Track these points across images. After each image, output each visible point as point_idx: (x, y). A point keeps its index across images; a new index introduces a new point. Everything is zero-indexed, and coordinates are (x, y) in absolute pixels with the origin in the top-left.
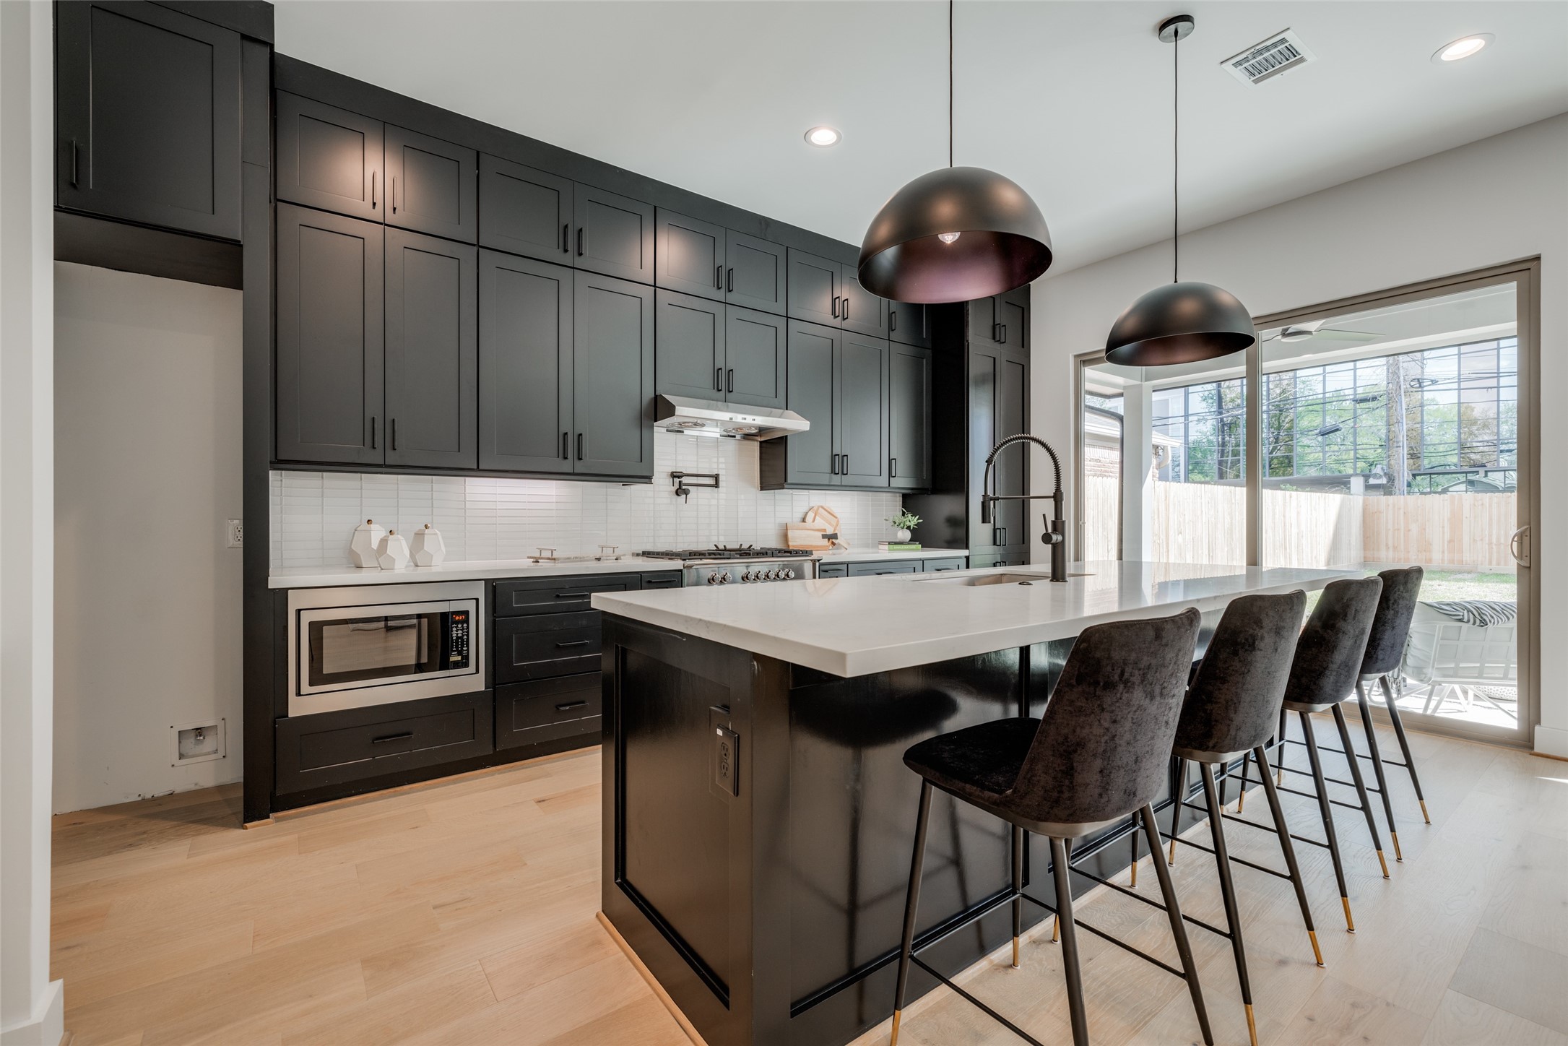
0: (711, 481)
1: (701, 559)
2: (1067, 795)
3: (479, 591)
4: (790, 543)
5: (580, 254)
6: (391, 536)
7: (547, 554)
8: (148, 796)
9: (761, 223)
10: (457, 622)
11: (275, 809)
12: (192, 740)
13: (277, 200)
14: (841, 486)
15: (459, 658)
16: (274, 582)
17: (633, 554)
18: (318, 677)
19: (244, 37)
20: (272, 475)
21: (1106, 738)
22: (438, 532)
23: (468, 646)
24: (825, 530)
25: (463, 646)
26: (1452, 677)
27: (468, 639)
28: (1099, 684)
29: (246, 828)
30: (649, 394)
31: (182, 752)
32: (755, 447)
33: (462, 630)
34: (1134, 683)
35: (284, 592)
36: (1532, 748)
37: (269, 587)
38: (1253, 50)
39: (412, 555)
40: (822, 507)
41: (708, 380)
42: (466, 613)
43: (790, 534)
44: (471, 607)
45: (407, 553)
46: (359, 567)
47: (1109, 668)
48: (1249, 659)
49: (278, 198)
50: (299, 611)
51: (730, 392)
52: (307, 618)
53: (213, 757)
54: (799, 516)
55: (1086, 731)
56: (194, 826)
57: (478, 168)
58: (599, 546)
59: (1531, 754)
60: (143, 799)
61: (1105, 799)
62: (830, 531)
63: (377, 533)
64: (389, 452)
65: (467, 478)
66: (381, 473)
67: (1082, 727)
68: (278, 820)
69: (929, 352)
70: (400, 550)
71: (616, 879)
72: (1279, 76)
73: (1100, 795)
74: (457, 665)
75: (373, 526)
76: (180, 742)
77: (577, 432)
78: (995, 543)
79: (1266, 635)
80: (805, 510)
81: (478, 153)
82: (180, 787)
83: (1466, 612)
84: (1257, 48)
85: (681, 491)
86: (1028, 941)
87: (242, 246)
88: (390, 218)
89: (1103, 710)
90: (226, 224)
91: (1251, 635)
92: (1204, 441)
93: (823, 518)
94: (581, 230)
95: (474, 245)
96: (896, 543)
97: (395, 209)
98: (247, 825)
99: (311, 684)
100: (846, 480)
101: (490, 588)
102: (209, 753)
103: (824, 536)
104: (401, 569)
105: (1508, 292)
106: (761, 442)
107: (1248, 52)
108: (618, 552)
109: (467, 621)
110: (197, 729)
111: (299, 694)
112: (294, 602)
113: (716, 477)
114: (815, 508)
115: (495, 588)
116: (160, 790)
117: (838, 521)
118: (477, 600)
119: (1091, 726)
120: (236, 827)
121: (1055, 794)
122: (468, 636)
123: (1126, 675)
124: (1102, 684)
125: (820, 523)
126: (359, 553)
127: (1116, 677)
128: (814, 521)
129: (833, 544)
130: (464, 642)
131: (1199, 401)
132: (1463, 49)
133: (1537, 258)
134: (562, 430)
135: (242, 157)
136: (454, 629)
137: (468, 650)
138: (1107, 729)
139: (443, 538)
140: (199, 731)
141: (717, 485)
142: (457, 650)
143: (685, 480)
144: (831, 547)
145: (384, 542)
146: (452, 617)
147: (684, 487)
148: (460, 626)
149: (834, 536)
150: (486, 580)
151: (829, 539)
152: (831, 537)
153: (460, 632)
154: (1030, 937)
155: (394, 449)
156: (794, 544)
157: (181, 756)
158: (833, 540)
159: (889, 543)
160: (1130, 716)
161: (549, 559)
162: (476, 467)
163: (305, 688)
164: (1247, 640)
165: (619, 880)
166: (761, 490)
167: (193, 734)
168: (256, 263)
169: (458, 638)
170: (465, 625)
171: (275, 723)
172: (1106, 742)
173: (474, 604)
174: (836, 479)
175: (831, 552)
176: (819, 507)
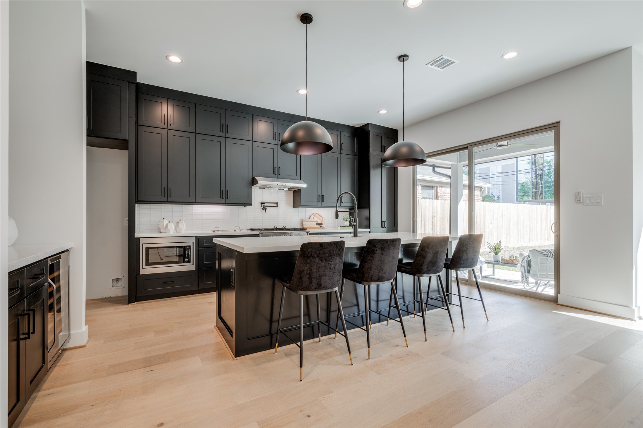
0: (275, 205)
1: (267, 231)
2: (301, 284)
3: (194, 240)
4: (304, 226)
5: (228, 133)
6: (169, 223)
7: (216, 229)
8: (104, 297)
9: (291, 117)
10: (187, 249)
11: (136, 301)
12: (116, 282)
13: (138, 125)
14: (321, 206)
15: (188, 260)
16: (136, 236)
17: (248, 230)
18: (148, 263)
19: (129, 82)
20: (137, 205)
21: (309, 270)
22: (184, 222)
23: (190, 256)
24: (318, 222)
25: (189, 256)
26: (545, 278)
27: (190, 254)
28: (305, 257)
29: (129, 305)
30: (251, 176)
31: (113, 285)
32: (292, 193)
33: (189, 251)
34: (315, 257)
35: (139, 238)
36: (557, 302)
37: (135, 237)
38: (434, 61)
39: (176, 229)
40: (317, 214)
41: (272, 171)
42: (190, 246)
43: (304, 223)
44: (191, 244)
45: (174, 228)
46: (161, 232)
47: (308, 253)
48: (373, 256)
49: (138, 124)
50: (143, 244)
51: (279, 175)
52: (145, 246)
53: (121, 287)
54: (308, 217)
55: (304, 268)
56: (116, 304)
57: (195, 109)
58: (235, 227)
59: (557, 304)
60: (103, 298)
61: (311, 285)
62: (320, 222)
63: (166, 222)
64: (169, 197)
65: (193, 205)
66: (167, 204)
67: (303, 267)
68: (137, 304)
69: (357, 157)
70: (172, 228)
71: (218, 316)
72: (449, 67)
73: (309, 284)
74: (187, 262)
75: (164, 220)
76: (112, 283)
77: (226, 190)
78: (382, 227)
79: (378, 250)
80: (310, 214)
81: (195, 104)
82: (112, 296)
83: (550, 253)
84: (436, 60)
85: (264, 208)
86: (328, 338)
87: (128, 141)
88: (169, 127)
89: (307, 263)
90: (124, 136)
91: (373, 250)
92: (529, 182)
93: (317, 217)
94: (228, 125)
95: (194, 133)
96: (343, 227)
97: (171, 124)
98: (129, 304)
99: (146, 265)
100: (323, 204)
101: (197, 239)
102: (120, 286)
103: (317, 224)
104: (172, 233)
105: (551, 134)
106: (294, 191)
107: (433, 62)
108: (240, 229)
109: (190, 249)
110: (117, 279)
111: (143, 268)
112: (142, 241)
113: (277, 203)
114: (314, 214)
115: (199, 239)
116: (107, 296)
117: (323, 219)
118: (193, 242)
119: (305, 267)
120: (126, 305)
121: (298, 284)
122: (190, 253)
123: (313, 255)
124: (306, 257)
125: (316, 219)
126: (161, 228)
127: (310, 255)
128: (313, 219)
129: (321, 227)
130: (189, 255)
131: (524, 164)
132: (511, 55)
133: (559, 122)
134: (222, 189)
135: (128, 116)
136: (186, 251)
137: (190, 257)
138: (309, 268)
139: (185, 224)
140: (117, 280)
141: (277, 206)
142: (187, 257)
143: (266, 205)
144: (320, 228)
145: (167, 224)
146: (186, 248)
147: (265, 207)
148: (188, 250)
149: (321, 224)
150: (196, 237)
151: (319, 225)
152: (320, 224)
153: (188, 252)
154: (329, 337)
155: (170, 197)
156: (305, 226)
157: (113, 287)
158: (321, 225)
159: (340, 227)
160: (315, 265)
161: (217, 230)
162: (194, 202)
163: (145, 266)
164: (372, 251)
165: (219, 316)
166: (294, 207)
167: (116, 280)
168: (132, 144)
169: (187, 254)
170: (189, 250)
171: (136, 276)
172: (309, 271)
173: (192, 243)
174: (320, 204)
175: (320, 229)
176: (315, 213)
